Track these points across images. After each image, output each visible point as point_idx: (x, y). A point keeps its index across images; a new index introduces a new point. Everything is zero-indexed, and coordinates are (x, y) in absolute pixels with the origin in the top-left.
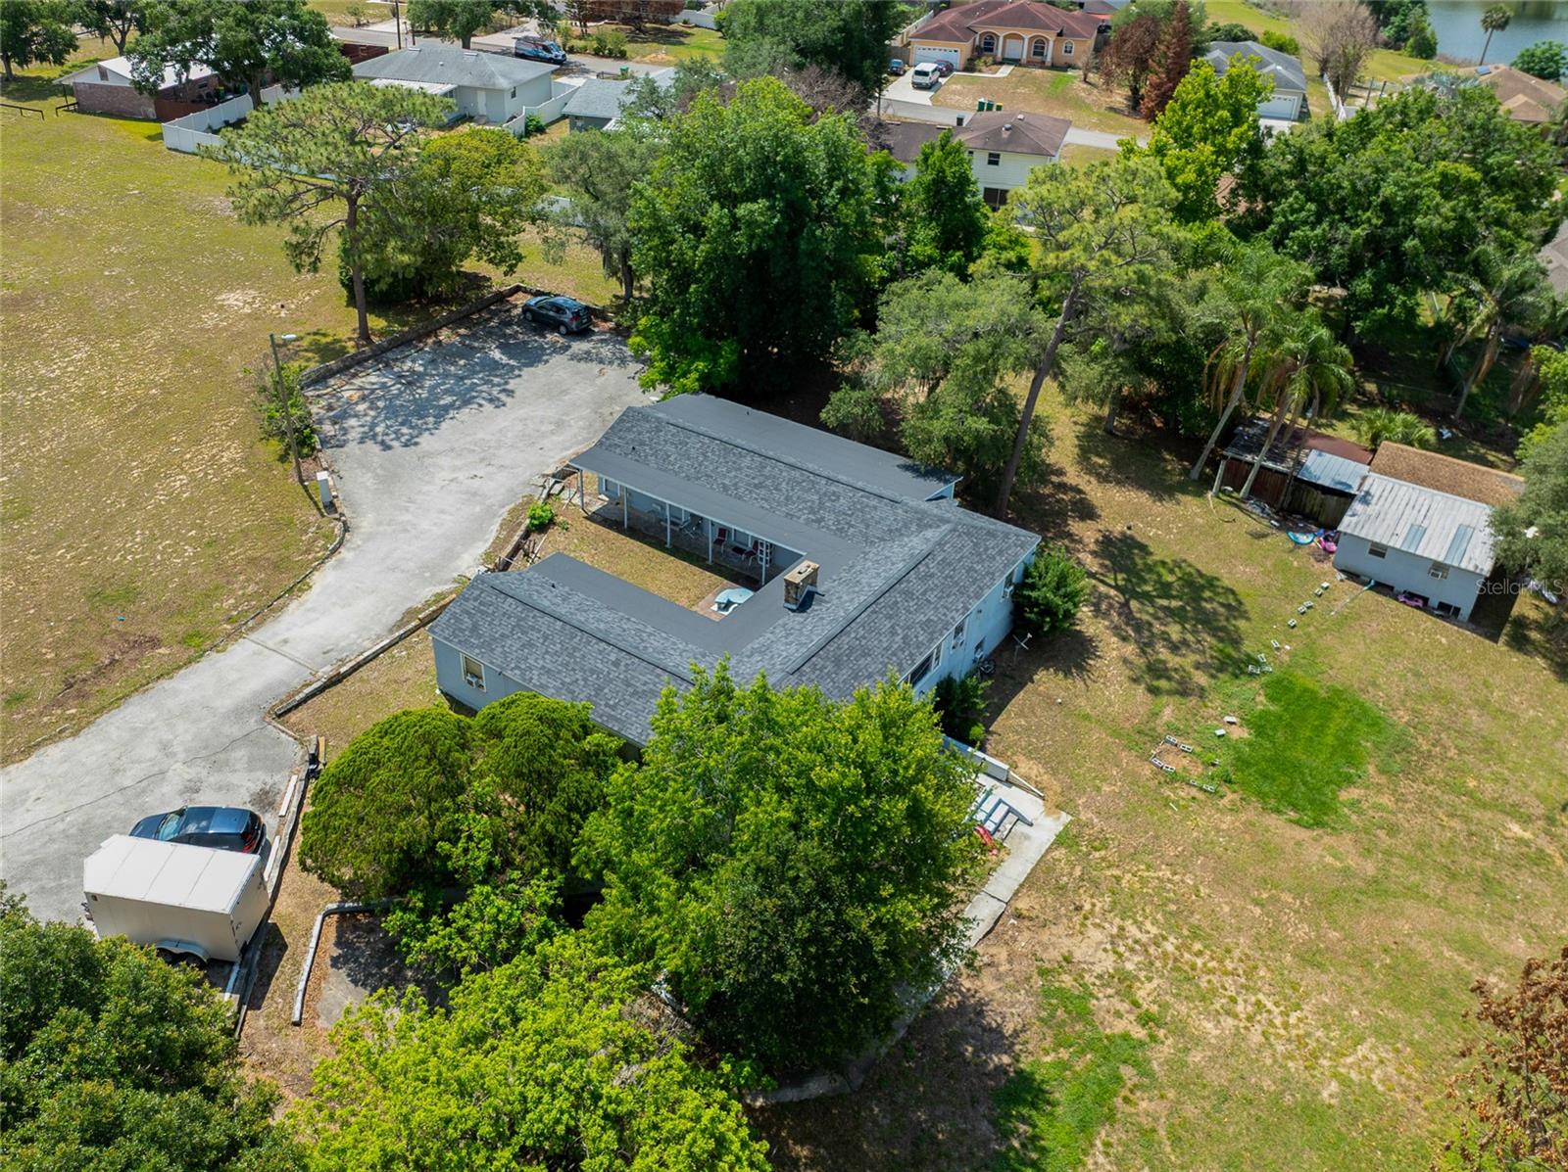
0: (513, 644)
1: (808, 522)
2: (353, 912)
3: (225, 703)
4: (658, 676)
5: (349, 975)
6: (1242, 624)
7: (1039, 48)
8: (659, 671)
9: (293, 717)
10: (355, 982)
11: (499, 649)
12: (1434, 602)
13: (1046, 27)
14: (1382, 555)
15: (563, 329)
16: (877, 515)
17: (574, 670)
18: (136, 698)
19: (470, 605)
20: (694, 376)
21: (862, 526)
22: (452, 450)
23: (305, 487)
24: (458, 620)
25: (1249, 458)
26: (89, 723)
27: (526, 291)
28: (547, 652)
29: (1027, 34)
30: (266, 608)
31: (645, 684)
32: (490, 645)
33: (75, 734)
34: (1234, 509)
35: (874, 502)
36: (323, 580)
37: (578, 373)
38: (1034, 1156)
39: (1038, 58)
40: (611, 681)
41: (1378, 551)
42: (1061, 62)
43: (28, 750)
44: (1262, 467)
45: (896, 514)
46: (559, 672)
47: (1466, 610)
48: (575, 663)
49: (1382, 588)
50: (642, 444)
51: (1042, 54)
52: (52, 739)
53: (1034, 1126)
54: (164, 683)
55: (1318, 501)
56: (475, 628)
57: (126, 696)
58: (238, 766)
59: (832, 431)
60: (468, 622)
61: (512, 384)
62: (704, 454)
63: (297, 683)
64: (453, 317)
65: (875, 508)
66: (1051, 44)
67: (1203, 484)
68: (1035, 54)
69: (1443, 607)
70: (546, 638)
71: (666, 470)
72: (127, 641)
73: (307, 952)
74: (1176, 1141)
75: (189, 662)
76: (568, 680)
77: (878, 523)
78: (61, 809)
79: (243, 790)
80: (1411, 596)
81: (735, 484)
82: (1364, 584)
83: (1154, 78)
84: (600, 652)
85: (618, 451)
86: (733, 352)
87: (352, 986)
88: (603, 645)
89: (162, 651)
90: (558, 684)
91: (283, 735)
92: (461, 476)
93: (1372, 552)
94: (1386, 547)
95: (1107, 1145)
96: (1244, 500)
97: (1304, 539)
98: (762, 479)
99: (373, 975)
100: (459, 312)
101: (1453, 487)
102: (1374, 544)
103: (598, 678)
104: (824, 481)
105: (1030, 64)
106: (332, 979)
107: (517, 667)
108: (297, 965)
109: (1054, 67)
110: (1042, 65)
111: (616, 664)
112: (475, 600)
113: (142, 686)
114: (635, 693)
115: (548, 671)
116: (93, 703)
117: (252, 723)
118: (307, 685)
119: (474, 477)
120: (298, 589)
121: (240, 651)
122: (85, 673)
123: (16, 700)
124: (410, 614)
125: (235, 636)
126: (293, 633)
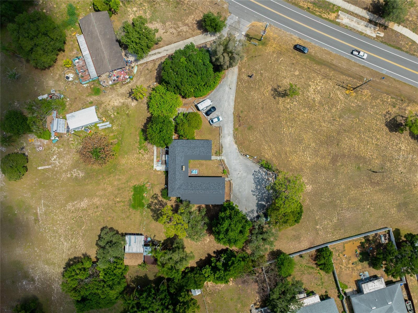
3: (226, 125)
18: (233, 120)
30: (235, 137)
36: (235, 146)
52: (234, 111)
53: (143, 137)
54: (233, 123)
72: (241, 124)
74: (134, 144)
75: (234, 127)
95: (138, 139)
117: (221, 125)
118: (221, 132)
119: (239, 174)
120: (236, 143)
121: (232, 132)
122: (240, 118)
123: (242, 112)
124: (222, 147)
125: (234, 132)
126: (230, 137)
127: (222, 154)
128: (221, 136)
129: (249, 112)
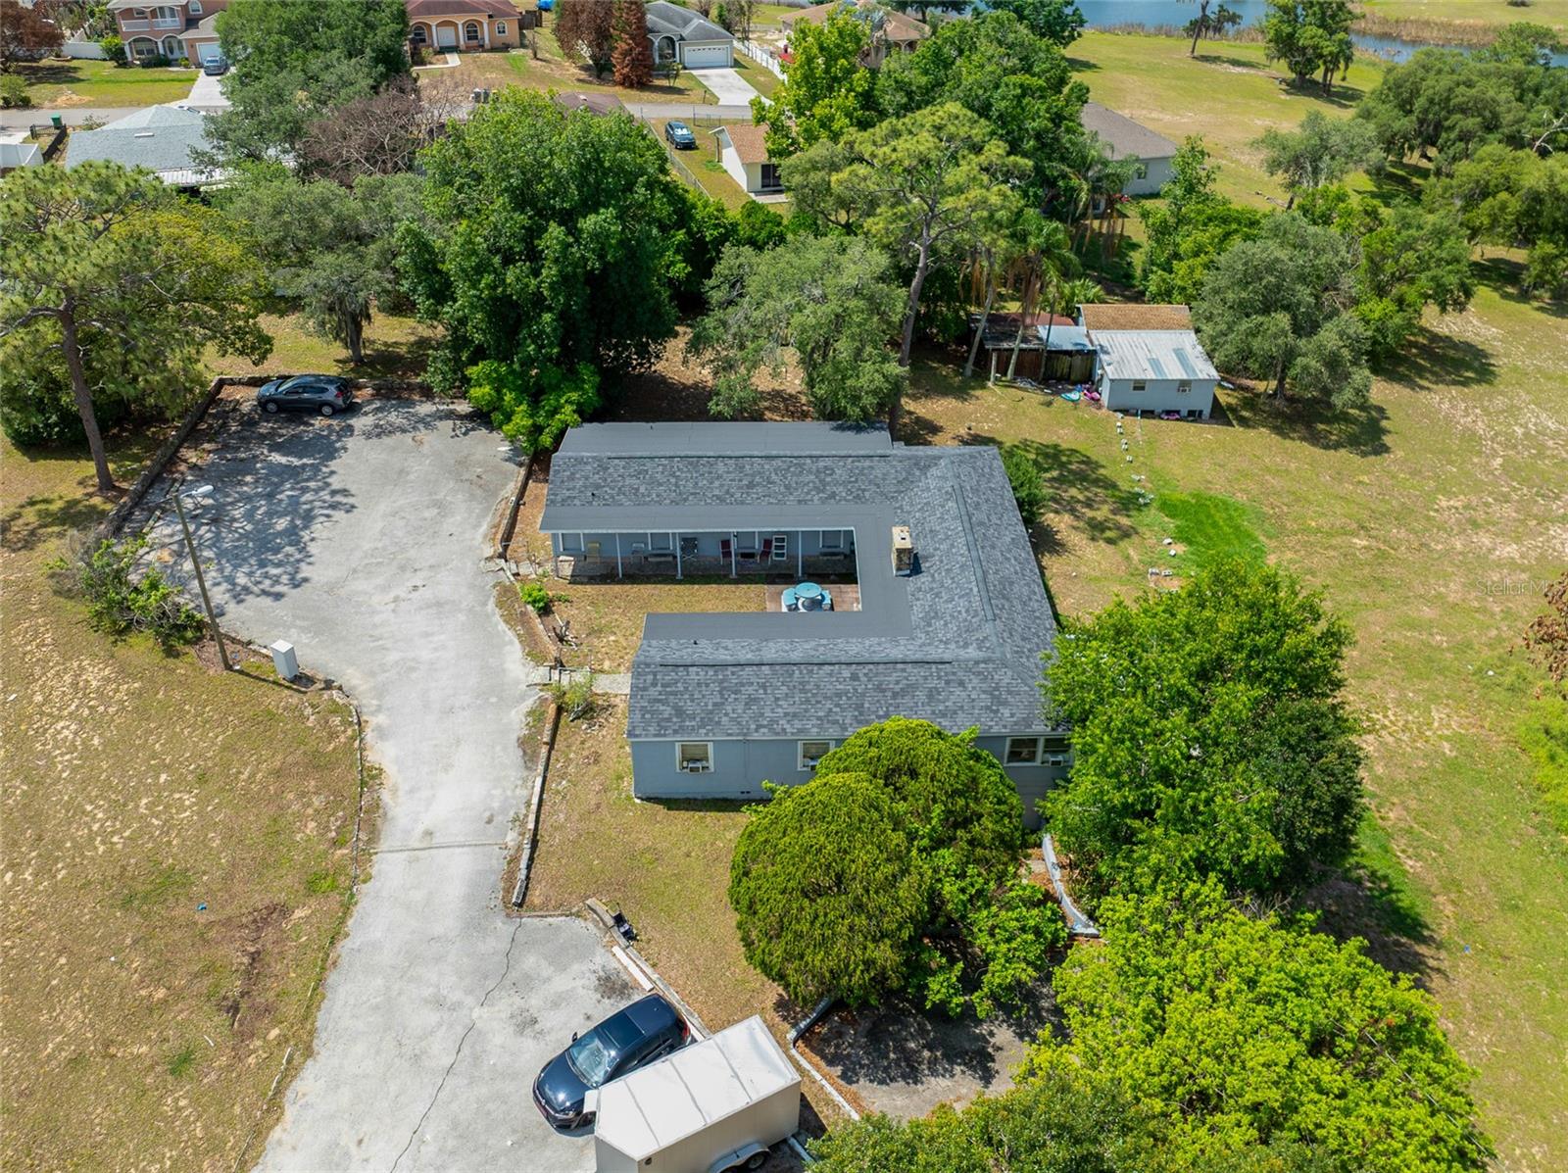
0: (734, 707)
1: (823, 501)
2: (809, 1028)
3: (447, 924)
4: (904, 670)
5: (871, 1081)
6: (1102, 471)
7: (472, 32)
8: (899, 666)
9: (536, 896)
10: (882, 1082)
11: (724, 719)
12: (1184, 413)
13: (475, 10)
14: (1143, 388)
15: (327, 410)
16: (878, 472)
17: (818, 702)
18: (332, 977)
19: (653, 692)
20: (568, 408)
21: (873, 488)
22: (355, 571)
23: (241, 672)
24: (652, 713)
25: (1005, 345)
26: (311, 1033)
27: (232, 382)
28: (777, 699)
29: (460, 20)
30: (359, 813)
31: (897, 683)
32: (711, 720)
33: (309, 1052)
34: (1010, 390)
35: (867, 463)
36: (381, 753)
37: (394, 449)
38: (1384, 885)
39: (474, 43)
40: (863, 695)
41: (1139, 386)
42: (498, 44)
43: (274, 1106)
44: (1021, 350)
45: (894, 467)
46: (806, 711)
47: (1207, 412)
48: (814, 695)
49: (1148, 414)
50: (598, 487)
51: (476, 38)
52: (291, 1071)
53: (1364, 867)
54: (344, 947)
55: (1067, 365)
56: (679, 712)
57: (320, 981)
58: (545, 974)
59: (733, 419)
60: (667, 711)
61: (336, 482)
62: (673, 475)
63: (499, 865)
64: (183, 433)
65: (872, 467)
66: (485, 26)
67: (980, 377)
68: (469, 38)
69: (1191, 413)
70: (764, 687)
71: (646, 503)
72: (243, 926)
73: (822, 1087)
74: (1426, 826)
75: (347, 908)
76: (821, 714)
77: (884, 479)
78: (404, 1134)
79: (581, 991)
80: (1168, 413)
81: (727, 492)
82: (1136, 415)
83: (622, 46)
84: (831, 675)
85: (577, 502)
86: (593, 373)
87: (884, 1087)
88: (827, 668)
89: (299, 913)
90: (815, 722)
91: (549, 919)
92: (401, 592)
93: (1135, 388)
94: (1145, 381)
95: (1403, 851)
96: (1014, 380)
97: (1074, 396)
98: (749, 479)
99: (889, 1066)
100: (185, 425)
101: (1143, 325)
102: (1136, 381)
103: (849, 698)
104: (808, 461)
105: (468, 50)
106: (864, 1094)
107: (759, 727)
108: (829, 1102)
109: (493, 50)
110: (481, 48)
111: (854, 677)
112: (654, 684)
113: (325, 964)
114: (895, 695)
115: (795, 715)
116: (291, 1010)
117: (502, 927)
118: (514, 860)
119: (415, 588)
120: (370, 777)
121: (389, 868)
122: (235, 986)
123: (181, 1063)
124: (526, 744)
125: (363, 857)
126: (427, 821)
127: (543, 701)
128: (523, 824)
129: (76, 1062)
